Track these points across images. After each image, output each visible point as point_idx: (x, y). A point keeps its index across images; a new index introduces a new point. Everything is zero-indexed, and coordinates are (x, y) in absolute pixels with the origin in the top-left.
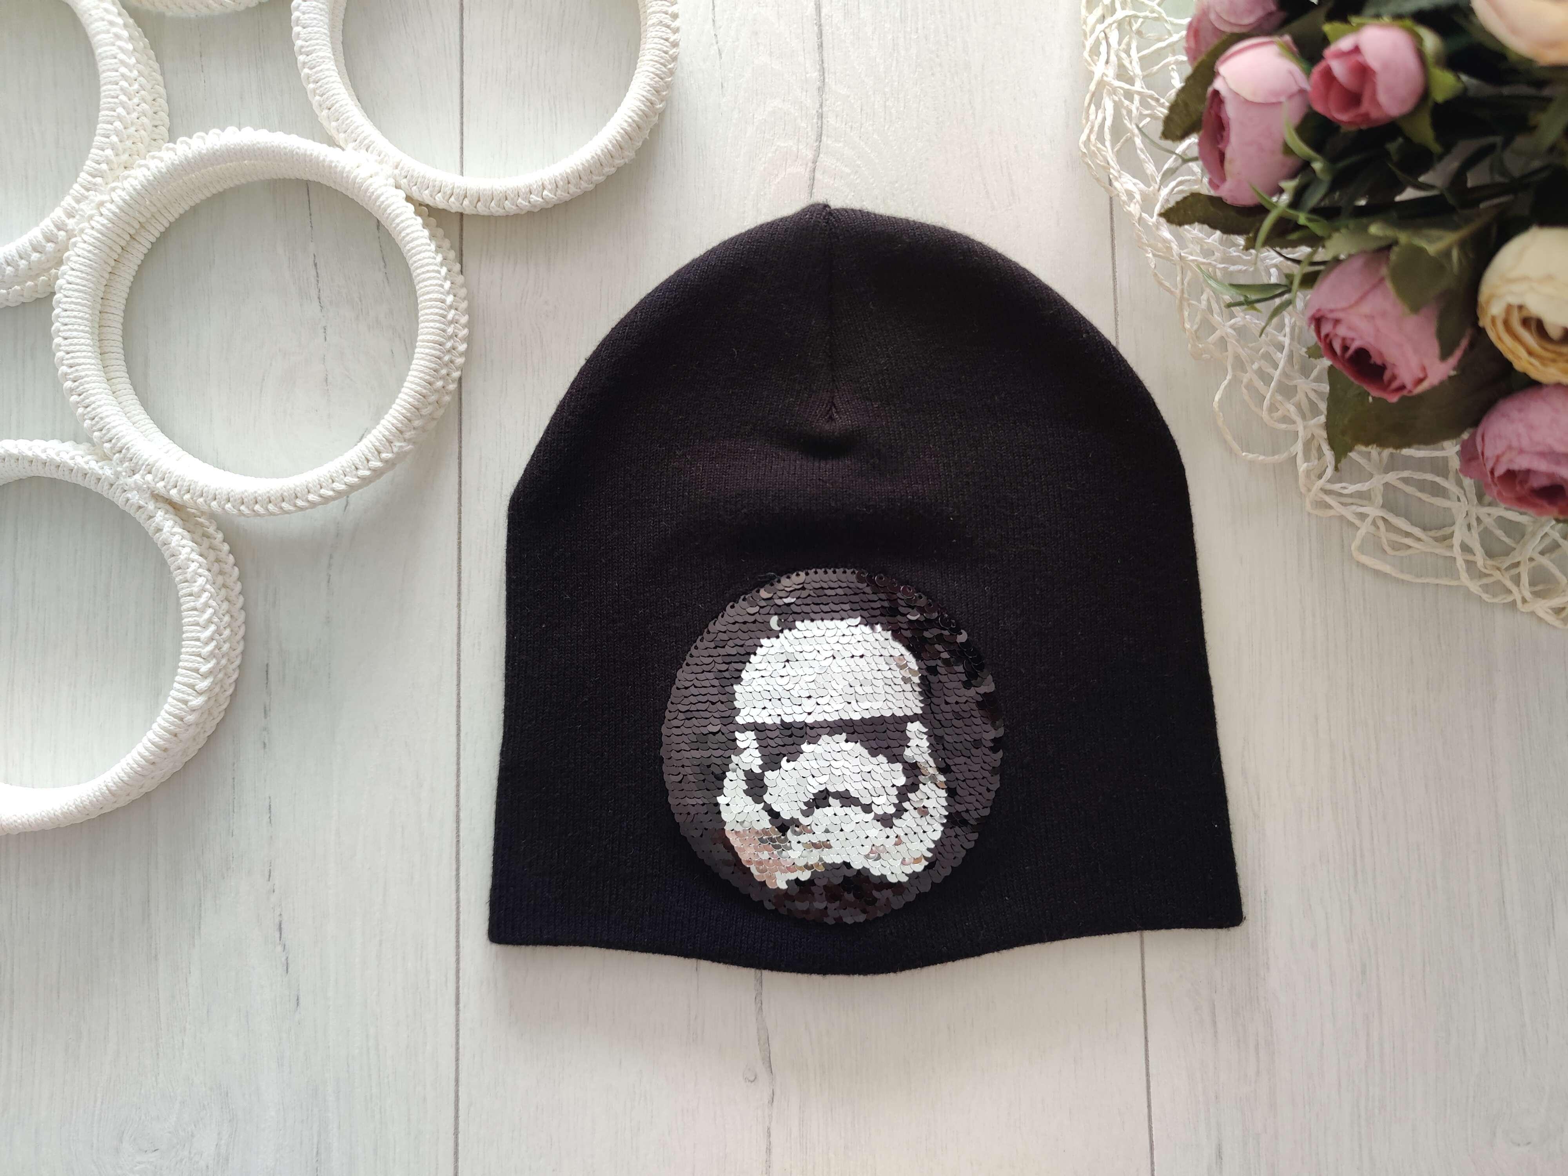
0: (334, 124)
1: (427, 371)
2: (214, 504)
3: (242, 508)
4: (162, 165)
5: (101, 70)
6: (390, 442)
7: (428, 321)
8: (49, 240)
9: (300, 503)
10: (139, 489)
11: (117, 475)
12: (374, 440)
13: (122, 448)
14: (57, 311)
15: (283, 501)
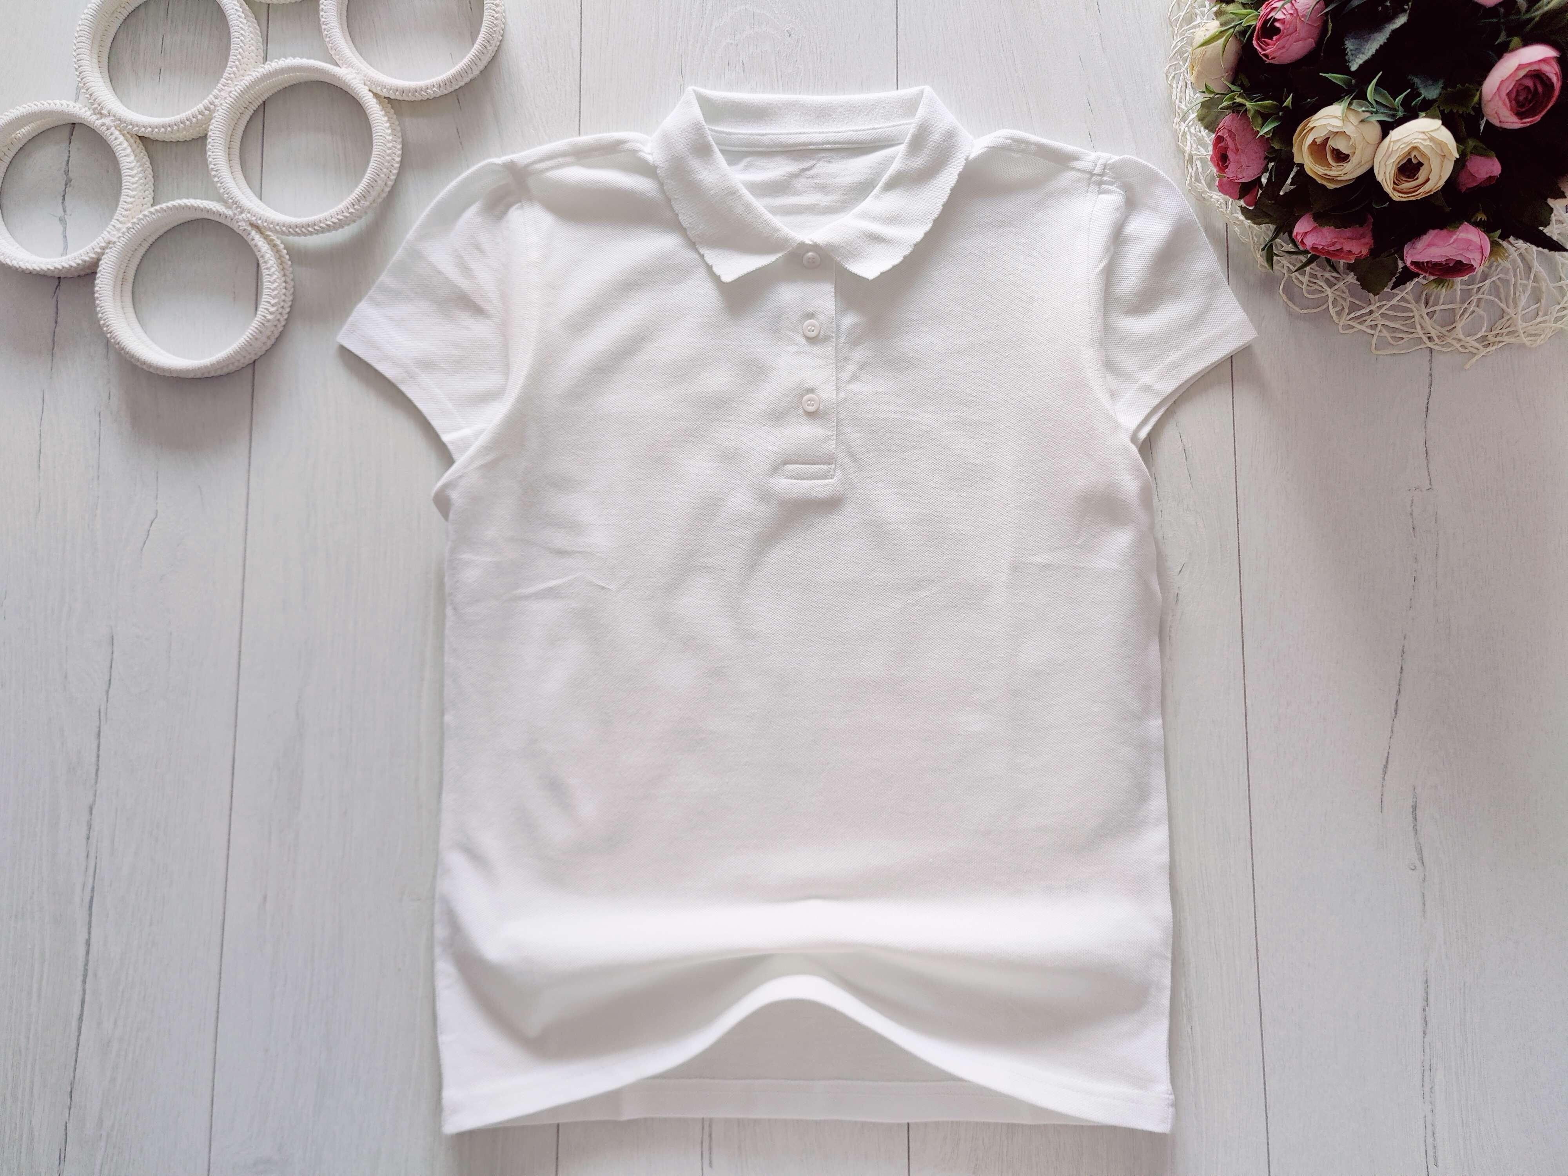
0: (337, 57)
1: (376, 168)
2: (278, 228)
3: (290, 230)
4: (258, 74)
5: (231, 32)
6: (359, 201)
7: (376, 145)
8: (206, 110)
9: (316, 228)
10: (244, 220)
11: (235, 214)
12: (351, 199)
13: (237, 202)
14: (209, 140)
15: (309, 227)
